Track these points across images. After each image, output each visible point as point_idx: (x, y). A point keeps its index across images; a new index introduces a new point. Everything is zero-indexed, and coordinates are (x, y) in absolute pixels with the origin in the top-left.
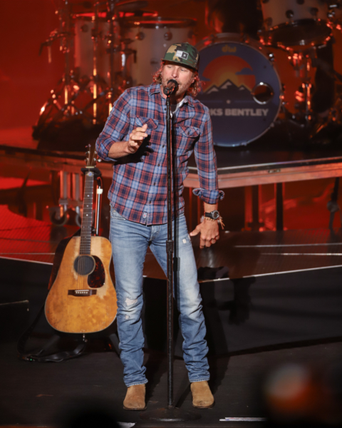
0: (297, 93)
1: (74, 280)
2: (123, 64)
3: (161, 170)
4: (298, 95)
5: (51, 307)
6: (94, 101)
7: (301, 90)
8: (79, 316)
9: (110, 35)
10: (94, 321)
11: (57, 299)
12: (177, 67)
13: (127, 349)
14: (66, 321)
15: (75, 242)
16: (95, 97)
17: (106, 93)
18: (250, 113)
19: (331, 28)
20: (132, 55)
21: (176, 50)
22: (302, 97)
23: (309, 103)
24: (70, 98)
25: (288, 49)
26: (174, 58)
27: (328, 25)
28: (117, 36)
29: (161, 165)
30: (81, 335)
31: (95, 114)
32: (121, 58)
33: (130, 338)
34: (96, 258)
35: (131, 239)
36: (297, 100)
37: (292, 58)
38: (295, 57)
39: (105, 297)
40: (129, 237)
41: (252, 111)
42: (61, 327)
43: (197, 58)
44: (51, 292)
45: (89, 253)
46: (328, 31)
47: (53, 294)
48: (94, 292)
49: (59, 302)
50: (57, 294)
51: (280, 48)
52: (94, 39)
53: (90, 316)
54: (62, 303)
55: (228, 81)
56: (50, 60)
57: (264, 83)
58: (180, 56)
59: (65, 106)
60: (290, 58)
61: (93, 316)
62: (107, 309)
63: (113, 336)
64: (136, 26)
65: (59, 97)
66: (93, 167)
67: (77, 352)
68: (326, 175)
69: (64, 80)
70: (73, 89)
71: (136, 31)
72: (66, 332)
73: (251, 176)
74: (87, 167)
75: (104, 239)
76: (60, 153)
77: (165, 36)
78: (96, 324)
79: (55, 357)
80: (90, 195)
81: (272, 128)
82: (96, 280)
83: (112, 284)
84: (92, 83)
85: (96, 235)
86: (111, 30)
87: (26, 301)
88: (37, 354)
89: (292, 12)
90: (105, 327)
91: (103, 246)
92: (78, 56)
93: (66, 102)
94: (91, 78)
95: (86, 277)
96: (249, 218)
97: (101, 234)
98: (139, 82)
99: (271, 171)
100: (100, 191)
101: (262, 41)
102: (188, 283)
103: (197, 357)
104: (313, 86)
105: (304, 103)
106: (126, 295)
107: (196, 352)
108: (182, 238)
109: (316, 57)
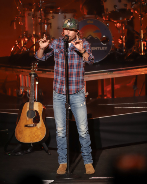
0: (119, 40)
1: (27, 121)
2: (46, 29)
4: (119, 41)
5: (18, 132)
6: (34, 45)
7: (121, 39)
8: (29, 136)
9: (40, 17)
10: (36, 137)
11: (20, 128)
13: (59, 148)
14: (24, 138)
15: (27, 105)
16: (34, 43)
18: (99, 48)
19: (133, 12)
20: (50, 25)
21: (68, 22)
22: (121, 42)
23: (124, 44)
24: (24, 44)
25: (115, 21)
26: (67, 26)
27: (132, 11)
28: (43, 17)
30: (31, 143)
31: (34, 51)
32: (45, 27)
33: (61, 144)
34: (36, 111)
35: (59, 102)
36: (119, 43)
37: (117, 25)
38: (118, 25)
39: (40, 127)
40: (58, 101)
41: (100, 48)
42: (22, 141)
44: (17, 126)
45: (33, 109)
46: (132, 14)
47: (18, 126)
48: (36, 125)
49: (21, 130)
50: (20, 126)
51: (112, 21)
52: (34, 19)
53: (34, 135)
54: (22, 130)
55: (90, 35)
56: (15, 28)
57: (105, 36)
59: (22, 47)
60: (116, 25)
61: (35, 136)
62: (41, 133)
63: (44, 144)
64: (51, 13)
65: (19, 43)
66: (34, 73)
67: (29, 151)
68: (132, 74)
69: (21, 36)
70: (25, 40)
71: (51, 15)
72: (24, 142)
73: (101, 75)
74: (31, 73)
75: (39, 103)
76: (19, 67)
77: (63, 17)
78: (37, 139)
79: (20, 153)
80: (33, 84)
81: (109, 55)
82: (36, 120)
83: (43, 122)
84: (33, 37)
85: (36, 101)
86: (41, 15)
87: (7, 130)
88: (12, 152)
89: (116, 6)
90: (40, 140)
91: (39, 106)
92: (27, 26)
93: (22, 46)
94: (33, 35)
95: (32, 119)
96: (100, 93)
97: (38, 101)
98: (52, 37)
99: (109, 73)
100: (37, 83)
101: (104, 18)
102: (82, 122)
103: (87, 153)
104: (126, 37)
105: (122, 44)
106: (58, 126)
107: (86, 151)
108: (80, 103)
109: (127, 24)
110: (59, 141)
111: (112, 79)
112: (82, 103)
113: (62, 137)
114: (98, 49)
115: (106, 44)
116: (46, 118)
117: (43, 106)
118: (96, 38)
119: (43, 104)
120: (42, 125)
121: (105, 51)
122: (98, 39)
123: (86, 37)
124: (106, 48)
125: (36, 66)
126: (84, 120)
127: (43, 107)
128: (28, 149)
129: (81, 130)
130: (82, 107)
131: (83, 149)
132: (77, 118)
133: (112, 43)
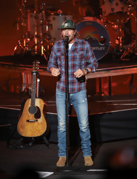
0: (116, 40)
1: (29, 116)
2: (47, 30)
3: (71, 71)
5: (20, 127)
6: (36, 45)
7: (118, 39)
8: (31, 130)
9: (42, 19)
10: (37, 132)
11: (22, 123)
12: (67, 30)
13: (60, 142)
14: (26, 132)
15: (29, 101)
16: (36, 43)
17: (40, 42)
19: (129, 15)
20: (51, 26)
22: (118, 42)
23: (121, 44)
24: (26, 44)
25: (112, 23)
27: (128, 14)
28: (45, 19)
29: (71, 69)
30: (32, 137)
31: (36, 50)
32: (46, 28)
33: (62, 138)
34: (37, 107)
35: (62, 98)
36: (116, 43)
39: (41, 123)
40: (61, 97)
41: (98, 48)
42: (24, 135)
43: (74, 24)
44: (20, 121)
45: (35, 105)
46: (128, 16)
47: (21, 121)
48: (37, 121)
49: (23, 125)
50: (22, 122)
51: (109, 23)
52: (36, 20)
53: (35, 130)
54: (24, 125)
55: (89, 36)
56: (18, 29)
57: (103, 37)
58: (67, 25)
59: (24, 47)
60: (113, 27)
61: (37, 130)
62: (42, 127)
63: (45, 138)
64: (52, 15)
65: (22, 43)
66: (35, 71)
67: (30, 144)
68: (128, 73)
69: (24, 37)
70: (27, 40)
71: (52, 17)
72: (26, 136)
73: (98, 73)
74: (33, 71)
75: (40, 99)
76: (22, 65)
77: (64, 19)
78: (38, 133)
79: (22, 147)
80: (35, 82)
81: (106, 55)
82: (37, 116)
83: (44, 117)
84: (34, 38)
85: (38, 98)
86: (42, 17)
87: (10, 124)
88: (15, 145)
89: (114, 9)
90: (41, 135)
91: (40, 102)
92: (29, 27)
93: (25, 45)
94: (35, 36)
95: (34, 115)
96: (98, 90)
97: (39, 98)
98: (53, 37)
99: (106, 72)
100: (38, 80)
101: (102, 20)
102: (83, 117)
103: (86, 147)
104: (122, 37)
105: (119, 44)
106: (60, 121)
107: (86, 145)
108: (82, 99)
109: (124, 26)
110: (60, 135)
111: (110, 77)
112: (83, 99)
113: (63, 131)
114: (97, 49)
115: (103, 45)
116: (46, 114)
117: (44, 102)
118: (94, 39)
119: (44, 101)
120: (43, 121)
121: (103, 51)
122: (96, 39)
123: (85, 38)
124: (104, 48)
125: (37, 64)
126: (85, 115)
127: (44, 104)
128: (29, 143)
129: (82, 125)
130: (83, 103)
131: (83, 143)
132: (78, 113)
133: (109, 43)
